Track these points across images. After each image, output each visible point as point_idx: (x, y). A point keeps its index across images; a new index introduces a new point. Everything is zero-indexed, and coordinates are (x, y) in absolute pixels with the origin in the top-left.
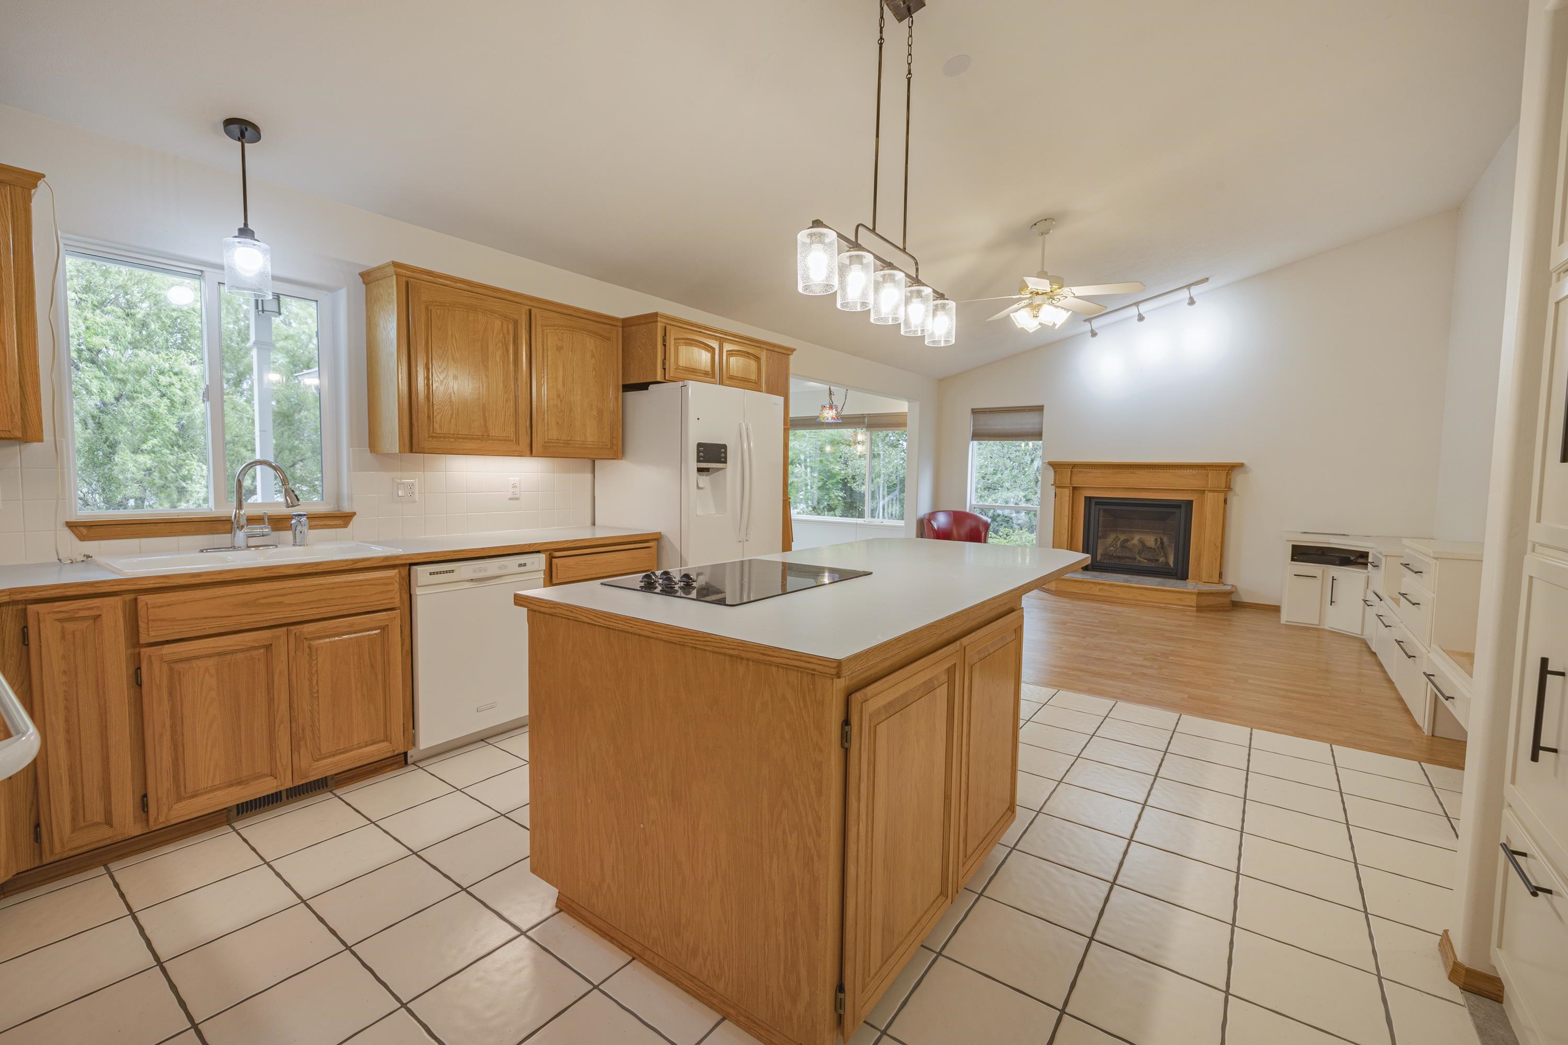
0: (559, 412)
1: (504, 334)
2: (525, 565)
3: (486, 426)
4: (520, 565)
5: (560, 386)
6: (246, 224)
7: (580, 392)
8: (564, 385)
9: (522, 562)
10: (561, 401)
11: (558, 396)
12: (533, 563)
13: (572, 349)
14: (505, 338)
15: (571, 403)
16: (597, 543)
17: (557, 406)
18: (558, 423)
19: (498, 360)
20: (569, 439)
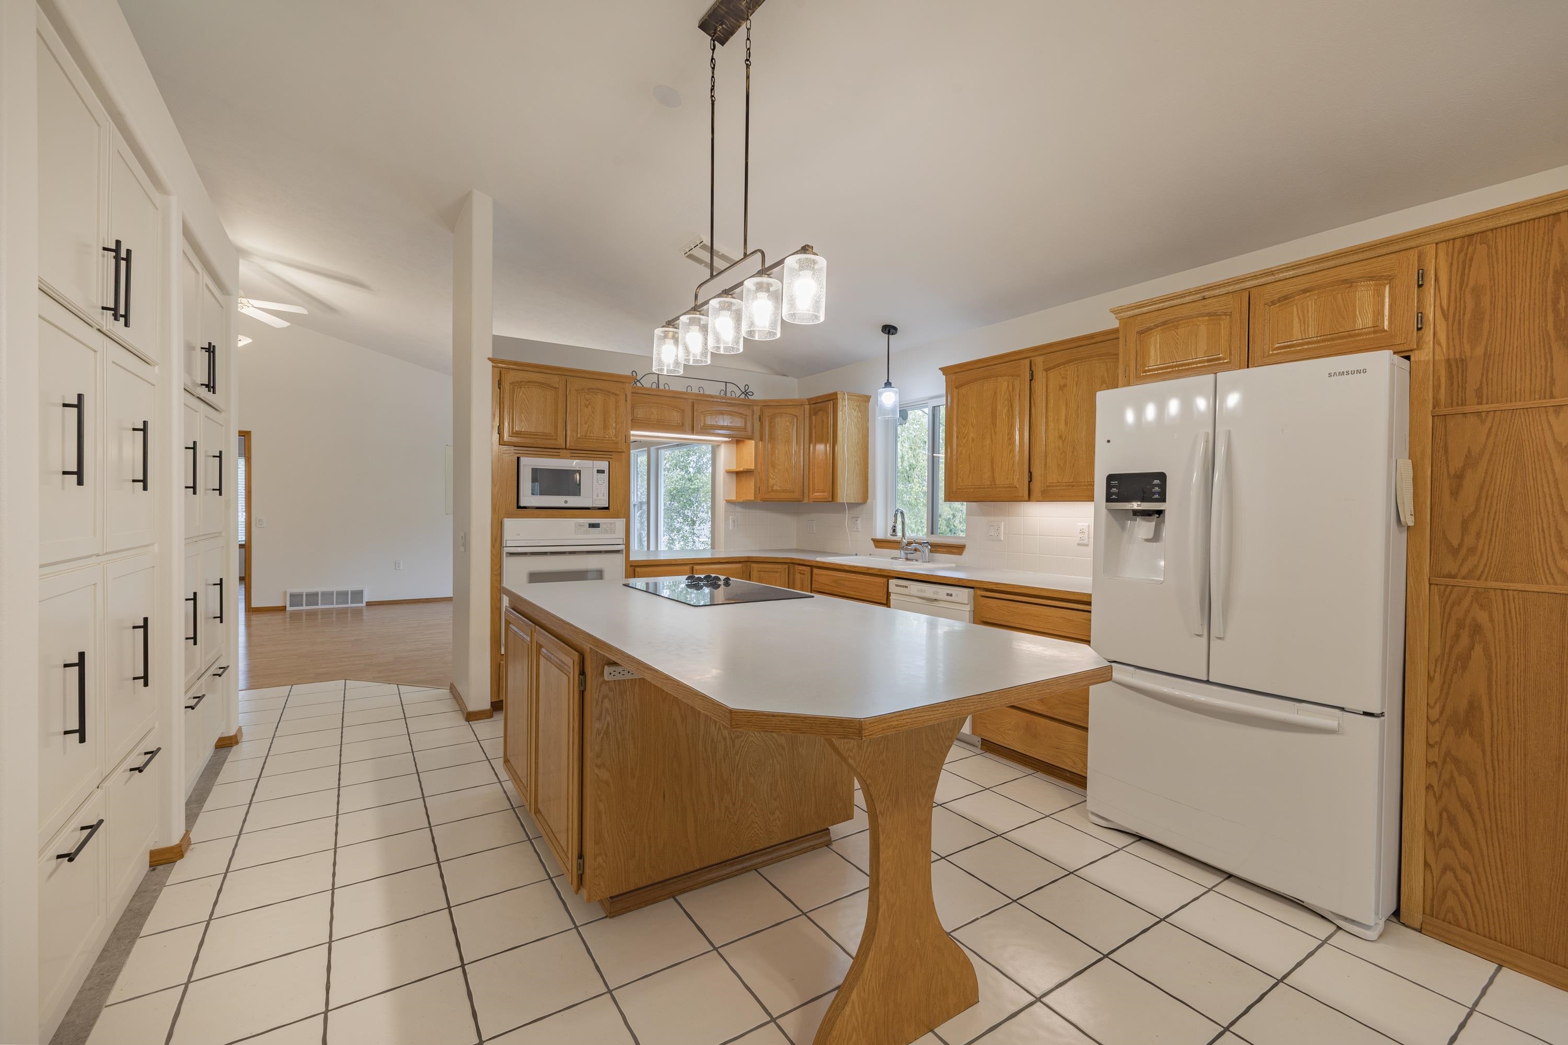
0: (1061, 454)
1: (1009, 392)
2: (951, 595)
3: (993, 477)
4: (948, 594)
5: (1062, 426)
6: (888, 380)
7: (1085, 428)
8: (1066, 424)
9: (950, 592)
10: (1063, 441)
11: (1060, 437)
12: (957, 595)
13: (1077, 384)
14: (1010, 395)
15: (1075, 442)
16: (1020, 591)
17: (1058, 447)
18: (1059, 465)
19: (1004, 416)
20: (1071, 481)
